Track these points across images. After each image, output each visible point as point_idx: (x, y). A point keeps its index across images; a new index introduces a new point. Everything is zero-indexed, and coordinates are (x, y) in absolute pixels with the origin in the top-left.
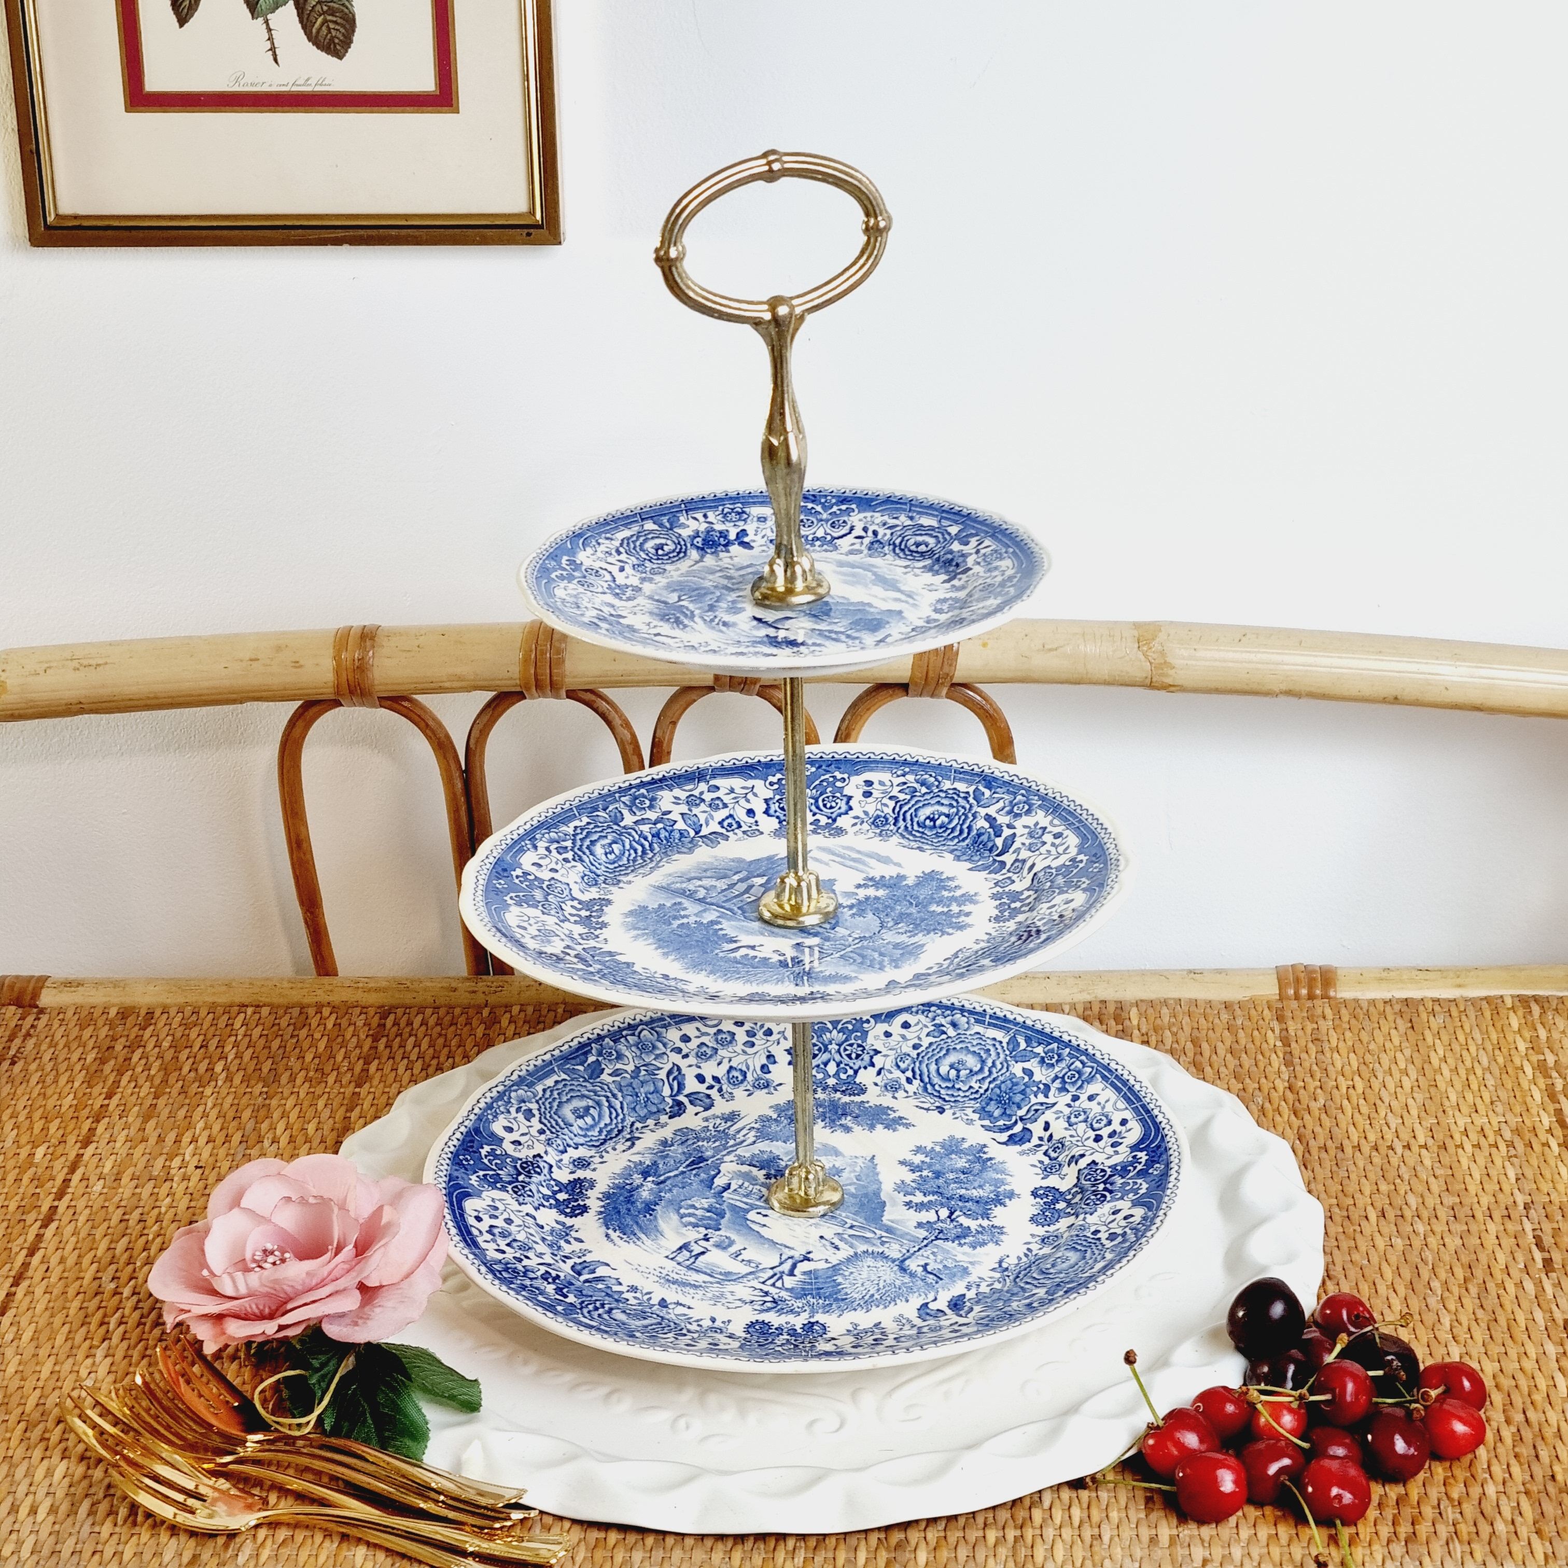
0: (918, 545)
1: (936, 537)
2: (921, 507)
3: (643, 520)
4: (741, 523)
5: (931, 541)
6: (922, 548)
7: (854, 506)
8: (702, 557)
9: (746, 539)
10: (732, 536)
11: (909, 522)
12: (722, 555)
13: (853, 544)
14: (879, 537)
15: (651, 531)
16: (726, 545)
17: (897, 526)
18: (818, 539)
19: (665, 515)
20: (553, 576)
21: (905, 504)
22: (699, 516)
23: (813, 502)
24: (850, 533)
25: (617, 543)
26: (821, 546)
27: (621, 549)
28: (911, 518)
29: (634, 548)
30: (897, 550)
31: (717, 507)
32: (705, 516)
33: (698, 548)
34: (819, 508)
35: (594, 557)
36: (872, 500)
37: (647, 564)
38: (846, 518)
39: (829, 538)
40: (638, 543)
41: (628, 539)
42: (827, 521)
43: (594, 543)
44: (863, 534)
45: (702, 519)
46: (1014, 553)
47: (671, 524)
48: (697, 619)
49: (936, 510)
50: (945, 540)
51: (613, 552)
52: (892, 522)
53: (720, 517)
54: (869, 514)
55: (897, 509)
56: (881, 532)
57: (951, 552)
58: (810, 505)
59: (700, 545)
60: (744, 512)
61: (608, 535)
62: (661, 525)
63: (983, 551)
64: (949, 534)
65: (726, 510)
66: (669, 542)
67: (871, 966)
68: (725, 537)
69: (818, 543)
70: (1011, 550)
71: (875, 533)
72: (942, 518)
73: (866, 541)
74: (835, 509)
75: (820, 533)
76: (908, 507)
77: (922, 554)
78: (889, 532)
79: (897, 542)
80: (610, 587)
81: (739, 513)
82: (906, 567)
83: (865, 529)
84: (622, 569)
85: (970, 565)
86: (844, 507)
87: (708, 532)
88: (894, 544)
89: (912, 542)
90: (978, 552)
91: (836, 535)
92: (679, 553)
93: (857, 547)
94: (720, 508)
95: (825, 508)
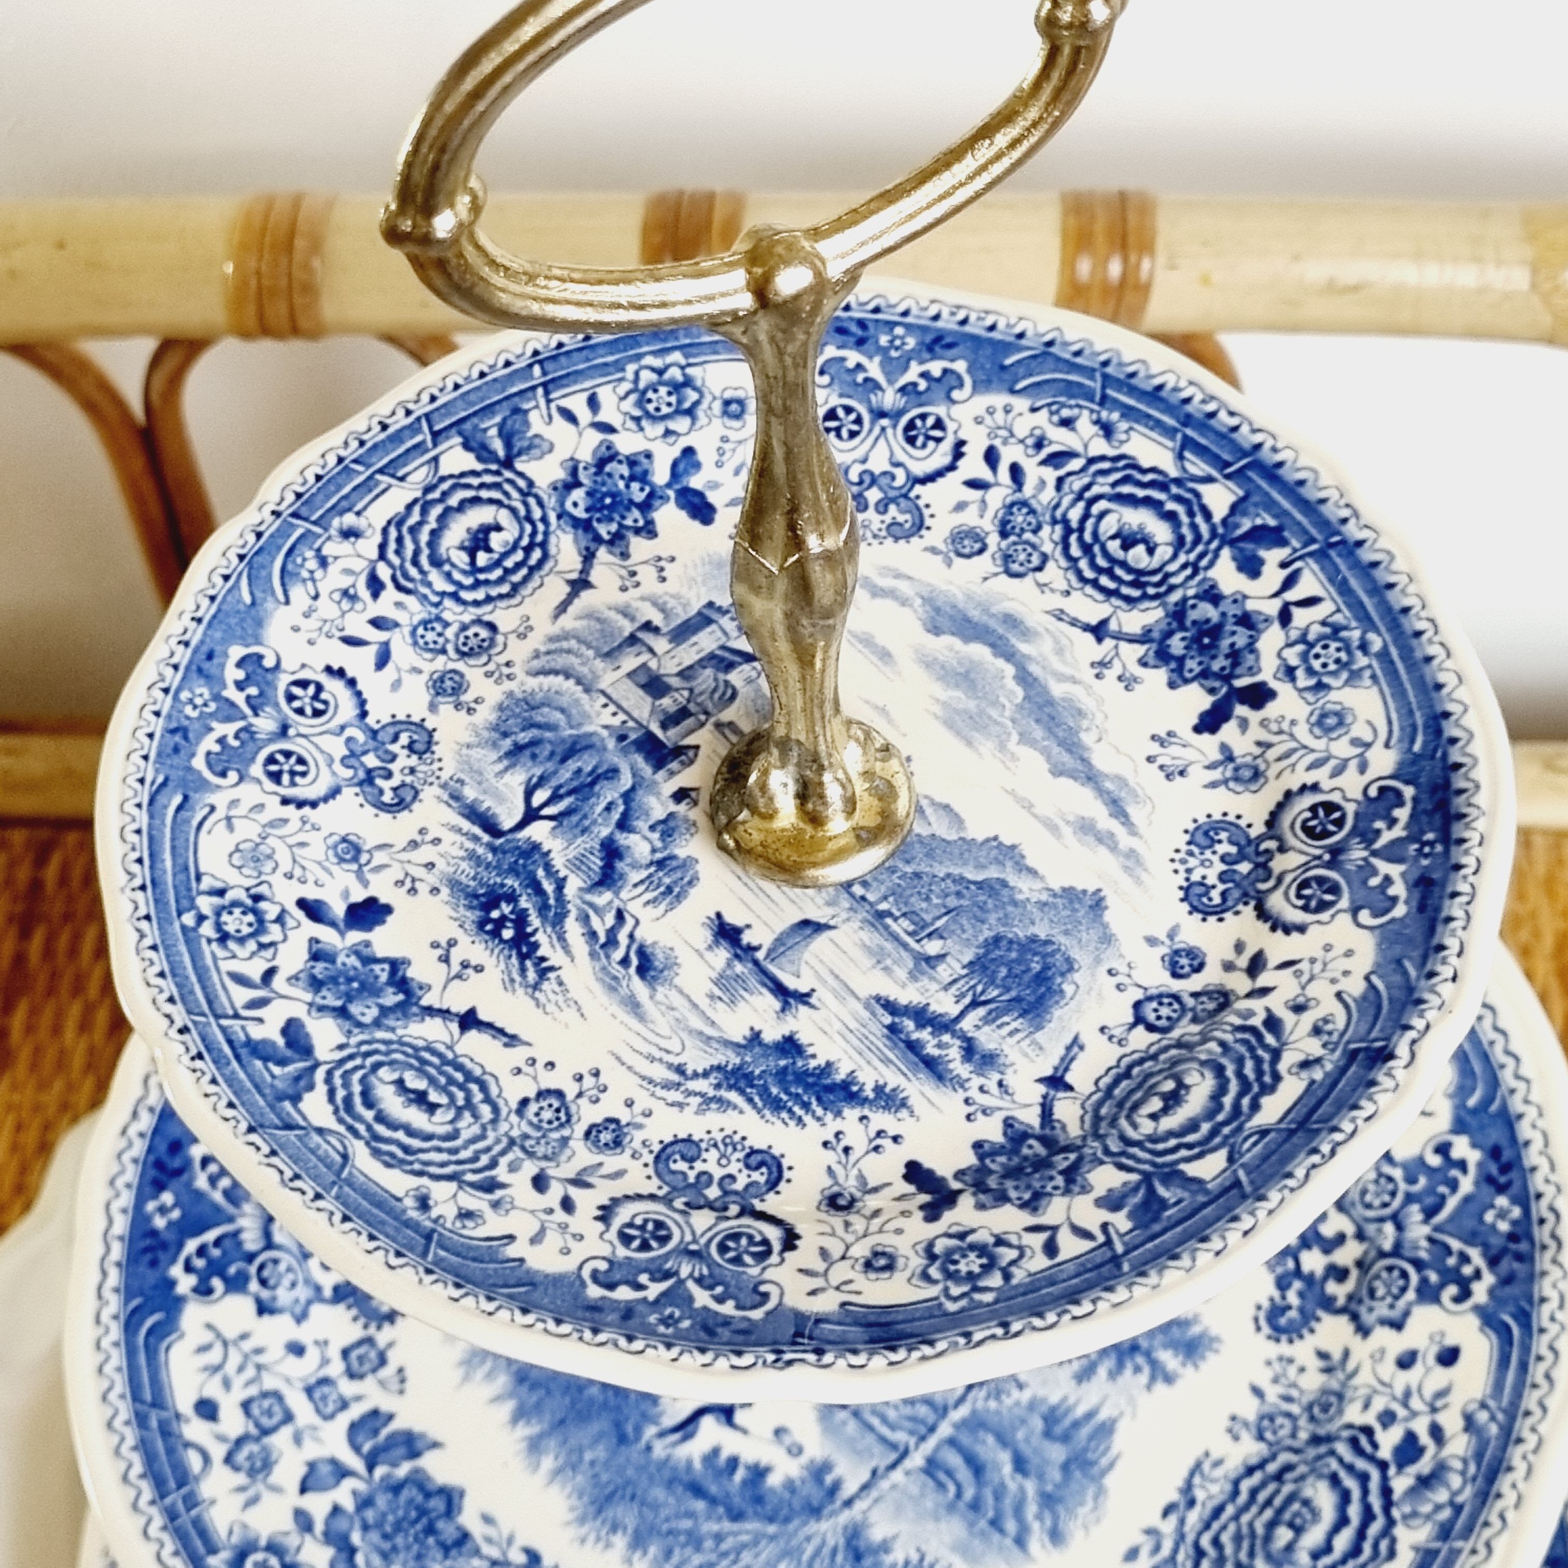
0: (1128, 541)
1: (1171, 517)
2: (1133, 391)
3: (436, 436)
4: (681, 424)
5: (1161, 532)
6: (1138, 556)
7: (960, 366)
8: (588, 557)
9: (696, 482)
10: (661, 475)
11: (1099, 447)
12: (639, 546)
13: (960, 507)
14: (1028, 490)
15: (459, 480)
16: (646, 507)
17: (1070, 455)
18: (874, 481)
19: (489, 410)
20: (199, 762)
21: (1089, 372)
22: (577, 404)
23: (860, 342)
24: (952, 468)
25: (369, 547)
26: (882, 506)
27: (384, 572)
28: (1107, 430)
29: (415, 562)
30: (1075, 551)
31: (619, 366)
32: (593, 403)
33: (576, 523)
34: (874, 369)
35: (313, 623)
36: (1006, 347)
37: (452, 612)
38: (940, 410)
39: (901, 478)
40: (424, 537)
41: (399, 521)
42: (896, 415)
43: (312, 564)
44: (984, 473)
45: (584, 414)
46: (1384, 655)
47: (508, 445)
48: (573, 928)
49: (1169, 408)
50: (1198, 539)
51: (364, 592)
52: (1061, 439)
53: (629, 405)
54: (999, 399)
55: (1071, 390)
56: (1033, 471)
57: (1212, 595)
58: (853, 357)
59: (580, 513)
60: (688, 382)
61: (349, 519)
62: (482, 451)
63: (1301, 617)
64: (1207, 515)
65: (647, 377)
66: (504, 517)
67: (996, 1524)
68: (643, 478)
69: (873, 495)
70: (1376, 642)
71: (1016, 472)
72: (1187, 443)
73: (997, 497)
74: (913, 374)
75: (879, 464)
76: (1095, 385)
77: (1139, 578)
78: (1050, 474)
79: (1075, 515)
80: (352, 756)
81: (677, 388)
82: (1099, 631)
83: (991, 457)
84: (383, 659)
85: (1267, 673)
86: (936, 368)
87: (601, 464)
88: (1065, 521)
89: (1109, 526)
90: (1285, 617)
91: (920, 469)
92: (528, 550)
93: (970, 518)
94: (631, 368)
95: (893, 367)
